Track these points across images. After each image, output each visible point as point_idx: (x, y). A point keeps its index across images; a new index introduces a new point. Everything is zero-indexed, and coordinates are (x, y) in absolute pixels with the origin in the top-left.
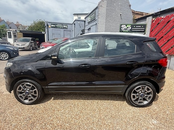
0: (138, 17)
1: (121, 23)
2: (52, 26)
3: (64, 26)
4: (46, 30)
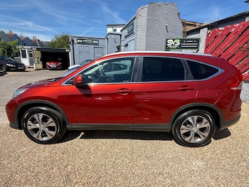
0: (189, 29)
1: (168, 38)
2: (79, 41)
3: (95, 42)
4: (71, 46)
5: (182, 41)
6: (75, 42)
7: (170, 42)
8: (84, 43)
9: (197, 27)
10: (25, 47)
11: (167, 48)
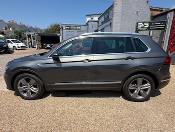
0: (156, 13)
1: (138, 21)
2: (67, 27)
3: (78, 28)
4: (61, 31)
5: (150, 24)
6: (64, 28)
7: (140, 25)
8: (70, 29)
9: (164, 11)
10: (30, 33)
11: (137, 30)
